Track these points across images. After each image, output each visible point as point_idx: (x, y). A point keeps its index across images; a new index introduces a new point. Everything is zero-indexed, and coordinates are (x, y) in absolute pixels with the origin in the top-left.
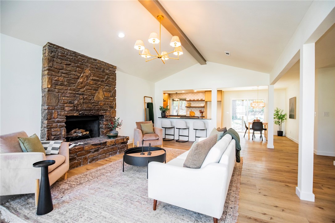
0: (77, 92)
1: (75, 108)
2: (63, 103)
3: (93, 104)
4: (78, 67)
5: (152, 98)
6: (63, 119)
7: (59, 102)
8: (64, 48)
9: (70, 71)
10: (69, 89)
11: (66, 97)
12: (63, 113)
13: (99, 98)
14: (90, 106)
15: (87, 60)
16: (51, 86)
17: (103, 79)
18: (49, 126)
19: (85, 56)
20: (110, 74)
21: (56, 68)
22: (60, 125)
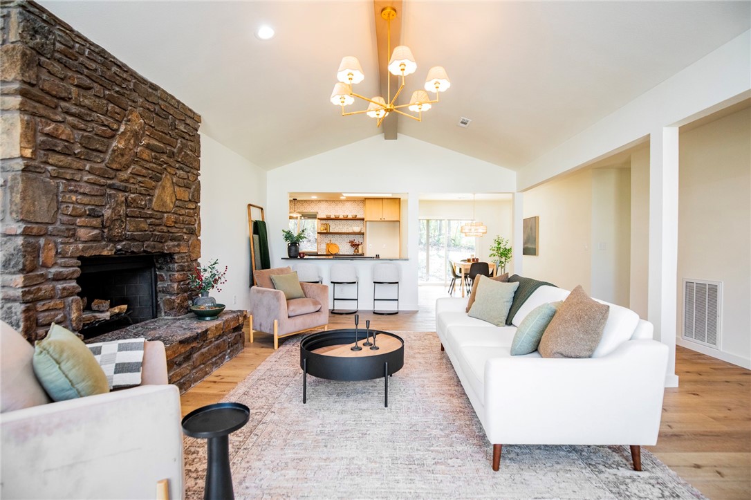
0: (109, 182)
1: (106, 230)
2: (70, 215)
3: (149, 221)
4: (110, 100)
5: (262, 209)
6: (71, 269)
7: (58, 209)
8: (72, 30)
9: (89, 109)
10: (87, 168)
11: (81, 194)
12: (71, 248)
13: (164, 204)
14: (142, 225)
15: (135, 83)
16: (33, 153)
17: (173, 149)
18: (29, 292)
19: (129, 69)
20: (187, 137)
21: (48, 93)
22: (64, 289)
